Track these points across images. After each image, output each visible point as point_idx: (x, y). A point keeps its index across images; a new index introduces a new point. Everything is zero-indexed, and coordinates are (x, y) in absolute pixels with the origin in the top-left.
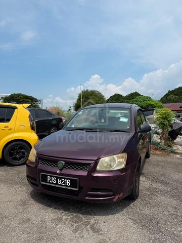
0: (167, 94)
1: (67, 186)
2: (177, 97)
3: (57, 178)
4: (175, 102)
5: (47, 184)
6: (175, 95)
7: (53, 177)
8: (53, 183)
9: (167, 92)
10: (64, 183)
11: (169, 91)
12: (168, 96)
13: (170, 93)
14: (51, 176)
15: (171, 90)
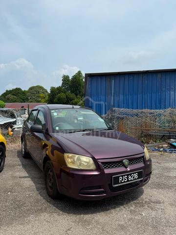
0: (4, 93)
1: (136, 179)
2: (15, 97)
3: (128, 175)
4: (14, 102)
5: (119, 185)
6: (14, 95)
7: (125, 175)
8: (124, 182)
9: (5, 92)
10: (133, 178)
11: (7, 91)
12: (6, 95)
13: (8, 92)
14: (122, 176)
15: (8, 90)
